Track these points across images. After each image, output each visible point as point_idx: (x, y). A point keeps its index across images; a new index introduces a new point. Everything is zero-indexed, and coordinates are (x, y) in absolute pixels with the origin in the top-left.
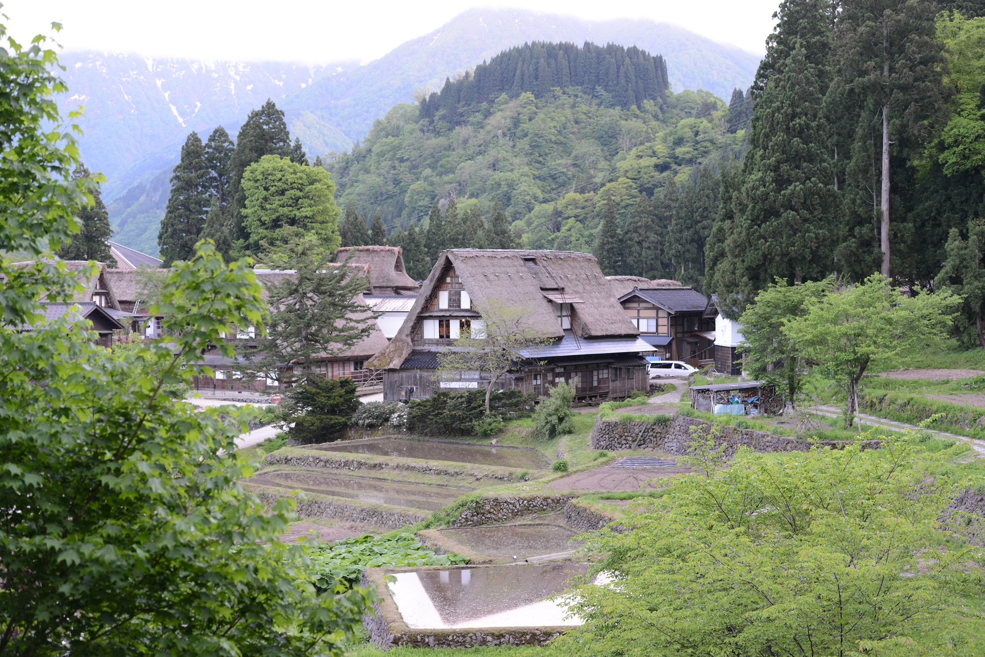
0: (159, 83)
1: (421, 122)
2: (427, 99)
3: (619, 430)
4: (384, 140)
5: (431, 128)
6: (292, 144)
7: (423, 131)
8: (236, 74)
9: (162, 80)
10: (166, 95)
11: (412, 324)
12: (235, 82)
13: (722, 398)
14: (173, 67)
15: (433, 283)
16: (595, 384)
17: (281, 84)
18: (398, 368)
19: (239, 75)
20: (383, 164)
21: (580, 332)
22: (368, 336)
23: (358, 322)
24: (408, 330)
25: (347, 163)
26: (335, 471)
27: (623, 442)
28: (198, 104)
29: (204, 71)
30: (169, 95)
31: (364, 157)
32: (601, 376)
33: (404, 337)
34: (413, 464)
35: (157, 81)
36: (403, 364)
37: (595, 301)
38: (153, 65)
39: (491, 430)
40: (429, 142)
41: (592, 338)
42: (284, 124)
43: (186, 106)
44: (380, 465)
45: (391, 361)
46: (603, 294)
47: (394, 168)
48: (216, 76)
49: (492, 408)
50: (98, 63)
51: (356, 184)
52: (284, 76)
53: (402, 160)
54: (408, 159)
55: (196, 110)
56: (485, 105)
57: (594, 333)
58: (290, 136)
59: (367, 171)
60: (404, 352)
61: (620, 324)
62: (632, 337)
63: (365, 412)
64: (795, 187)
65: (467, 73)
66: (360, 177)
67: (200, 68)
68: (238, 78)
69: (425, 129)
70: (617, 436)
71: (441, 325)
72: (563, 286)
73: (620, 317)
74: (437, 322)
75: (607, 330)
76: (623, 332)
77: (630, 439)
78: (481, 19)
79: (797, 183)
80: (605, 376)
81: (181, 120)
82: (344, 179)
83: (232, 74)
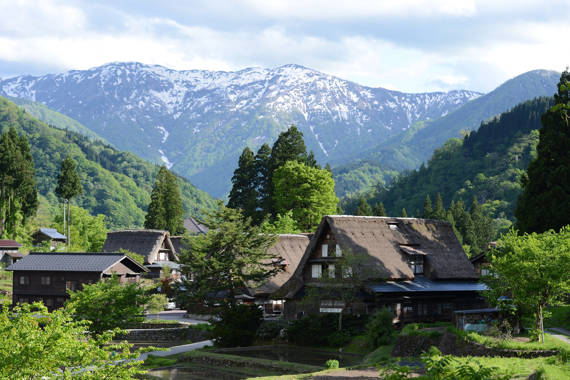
0: (312, 128)
1: (464, 150)
2: (469, 136)
3: (408, 342)
4: (440, 161)
5: (471, 154)
6: (308, 154)
7: (465, 156)
8: (361, 122)
9: (314, 126)
10: (316, 136)
11: (302, 267)
12: (361, 127)
13: (471, 319)
14: (321, 118)
15: (316, 239)
16: (439, 313)
17: (390, 128)
18: (291, 298)
19: (363, 123)
20: (438, 178)
21: (430, 276)
22: (274, 276)
23: (266, 265)
24: (300, 272)
25: (416, 177)
26: (216, 368)
27: (409, 351)
28: (337, 141)
29: (341, 120)
30: (318, 136)
31: (427, 173)
32: (444, 307)
33: (297, 276)
34: (263, 363)
35: (311, 127)
36: (295, 295)
37: (446, 254)
38: (308, 117)
39: (340, 342)
40: (469, 163)
41: (437, 280)
42: (303, 141)
43: (328, 143)
44: (244, 363)
45: (287, 293)
46: (453, 250)
47: (446, 180)
48: (348, 123)
49: (344, 326)
50: (273, 116)
51: (421, 191)
52: (392, 123)
53: (451, 175)
54: (455, 175)
55: (335, 145)
56: (506, 139)
57: (440, 276)
58: (306, 149)
59: (428, 182)
60: (297, 287)
61: (464, 271)
62: (474, 281)
63: (264, 328)
64: (561, 168)
65: (495, 118)
66: (424, 186)
67: (338, 119)
68: (362, 124)
69: (467, 154)
70: (406, 346)
71: (323, 269)
72: (419, 243)
73: (465, 266)
74: (320, 266)
75: (452, 275)
76: (466, 276)
77: (414, 348)
78: (521, 85)
79: (563, 166)
80: (448, 307)
81: (325, 152)
82: (414, 188)
83: (359, 122)
